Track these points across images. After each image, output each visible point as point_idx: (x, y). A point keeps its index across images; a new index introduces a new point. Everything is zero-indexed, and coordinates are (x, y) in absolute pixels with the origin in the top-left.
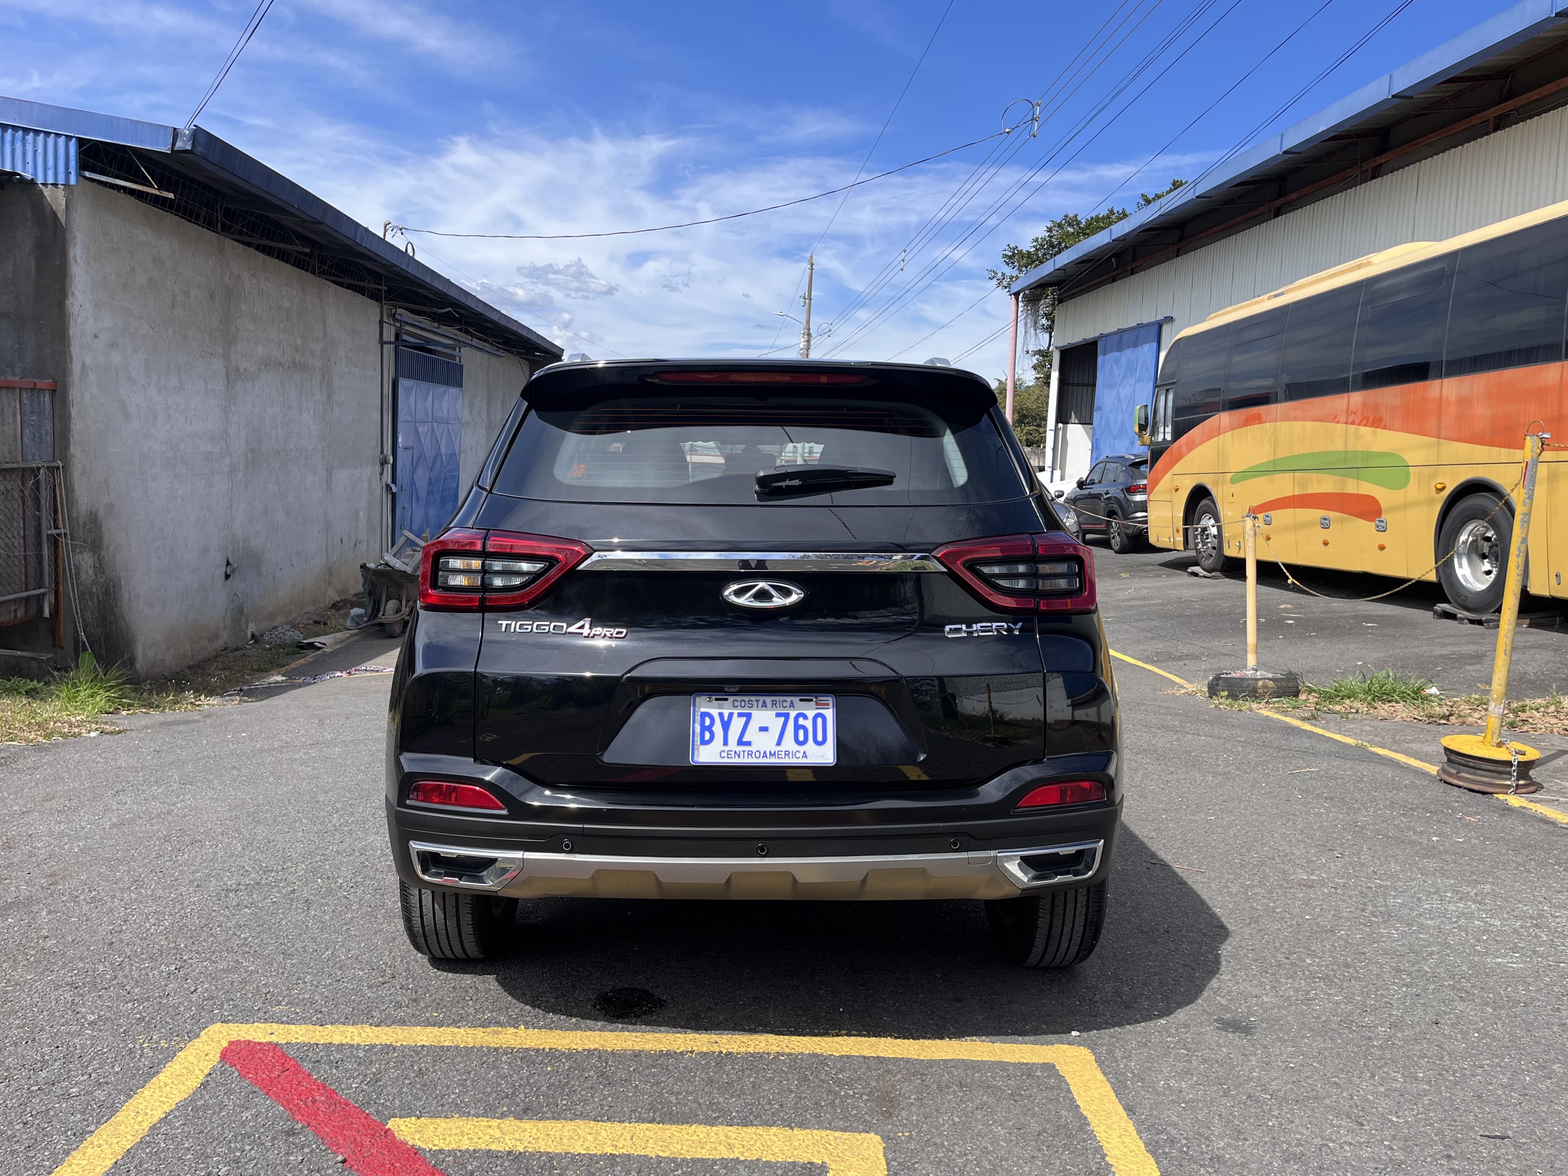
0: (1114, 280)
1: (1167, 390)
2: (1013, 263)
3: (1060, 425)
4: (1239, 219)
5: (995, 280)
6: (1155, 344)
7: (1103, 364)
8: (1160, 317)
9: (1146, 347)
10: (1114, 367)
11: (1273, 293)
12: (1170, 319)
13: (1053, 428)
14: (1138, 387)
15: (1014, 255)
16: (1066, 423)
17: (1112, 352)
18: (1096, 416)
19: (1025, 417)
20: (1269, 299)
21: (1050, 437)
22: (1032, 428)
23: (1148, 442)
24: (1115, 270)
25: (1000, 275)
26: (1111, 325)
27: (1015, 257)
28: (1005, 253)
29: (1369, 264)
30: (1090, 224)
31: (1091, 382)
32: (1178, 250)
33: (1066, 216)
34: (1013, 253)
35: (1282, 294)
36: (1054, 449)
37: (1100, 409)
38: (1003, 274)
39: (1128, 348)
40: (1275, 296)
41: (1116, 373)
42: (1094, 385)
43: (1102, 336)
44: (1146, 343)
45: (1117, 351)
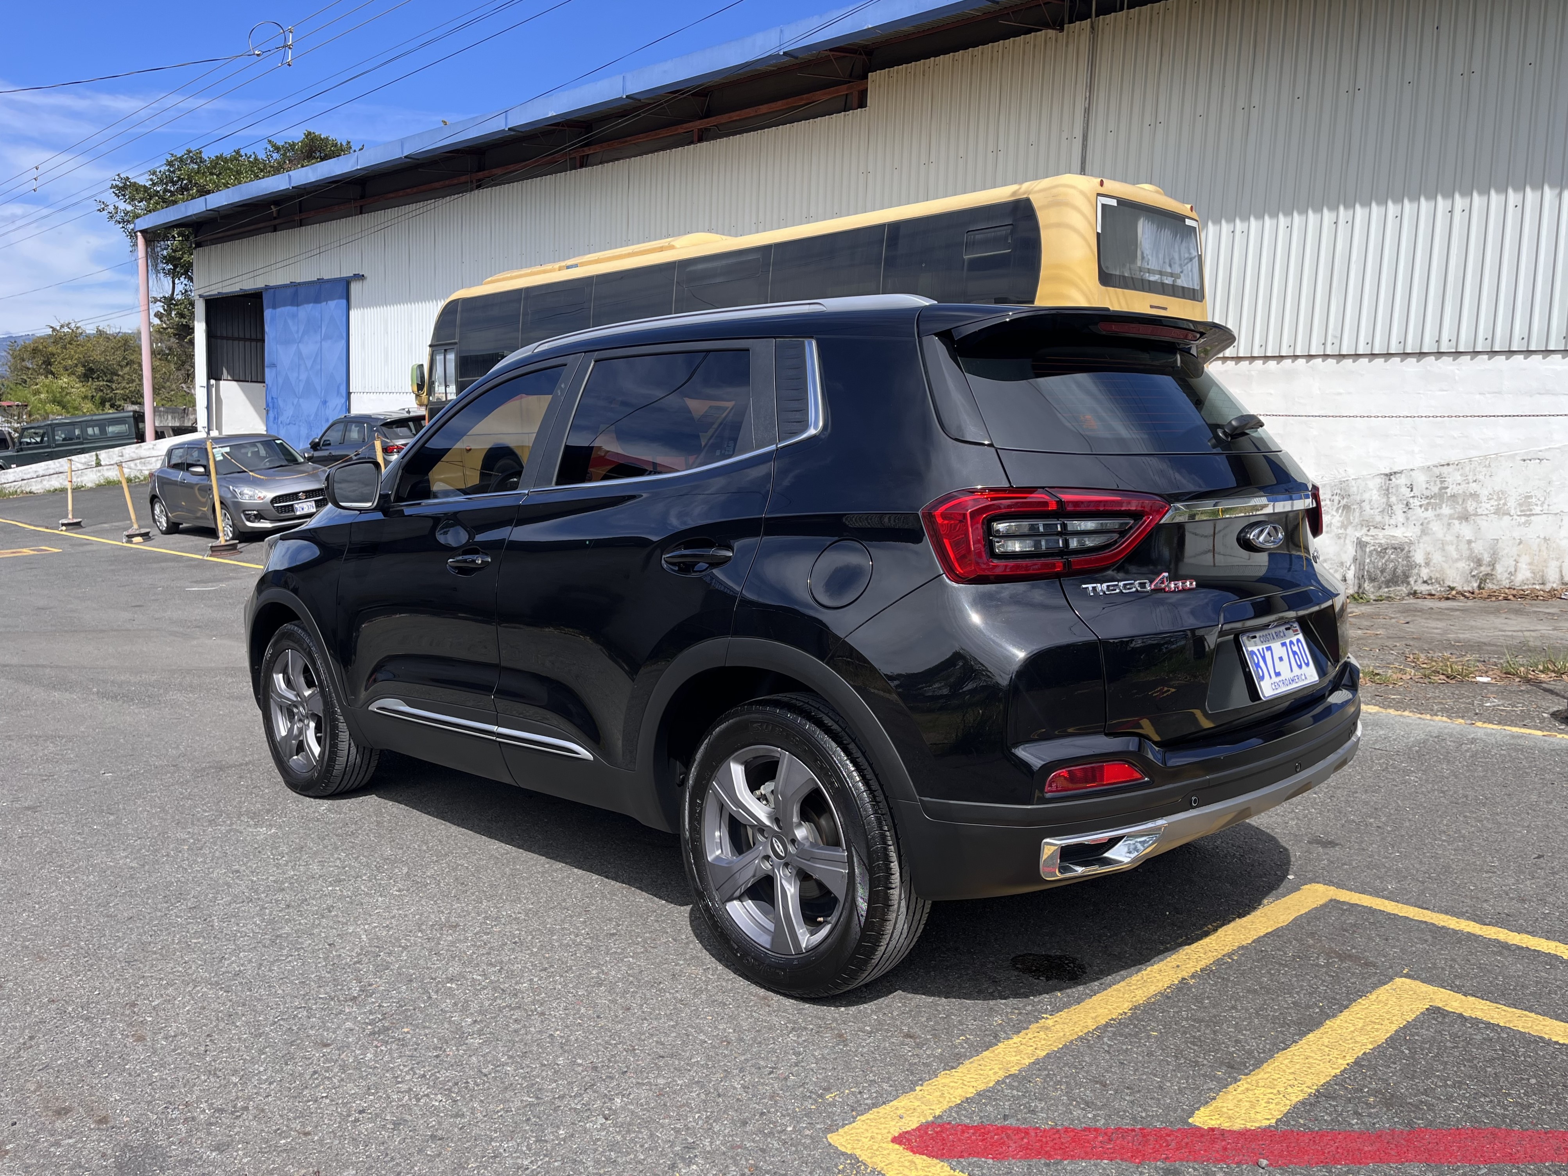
0: (275, 229)
1: (445, 350)
2: (124, 195)
3: (213, 382)
4: (436, 185)
5: (105, 212)
6: (345, 301)
7: (273, 319)
8: (347, 273)
9: (332, 304)
10: (290, 322)
11: (563, 264)
12: (360, 277)
13: (205, 384)
14: (326, 345)
15: (125, 188)
16: (218, 379)
17: (285, 305)
18: (269, 374)
19: (91, 370)
20: (560, 269)
21: (200, 395)
22: (101, 383)
23: (426, 402)
24: (275, 218)
25: (111, 208)
26: (279, 278)
27: (126, 189)
28: (114, 183)
29: (672, 247)
30: (217, 163)
31: (259, 337)
32: (361, 207)
33: (189, 152)
34: (125, 184)
35: (576, 266)
36: (209, 408)
37: (273, 365)
38: (116, 208)
39: (308, 302)
40: (568, 267)
41: (294, 329)
42: (263, 341)
43: (267, 288)
44: (332, 299)
45: (292, 304)
